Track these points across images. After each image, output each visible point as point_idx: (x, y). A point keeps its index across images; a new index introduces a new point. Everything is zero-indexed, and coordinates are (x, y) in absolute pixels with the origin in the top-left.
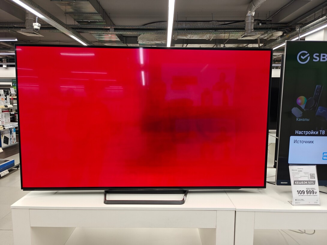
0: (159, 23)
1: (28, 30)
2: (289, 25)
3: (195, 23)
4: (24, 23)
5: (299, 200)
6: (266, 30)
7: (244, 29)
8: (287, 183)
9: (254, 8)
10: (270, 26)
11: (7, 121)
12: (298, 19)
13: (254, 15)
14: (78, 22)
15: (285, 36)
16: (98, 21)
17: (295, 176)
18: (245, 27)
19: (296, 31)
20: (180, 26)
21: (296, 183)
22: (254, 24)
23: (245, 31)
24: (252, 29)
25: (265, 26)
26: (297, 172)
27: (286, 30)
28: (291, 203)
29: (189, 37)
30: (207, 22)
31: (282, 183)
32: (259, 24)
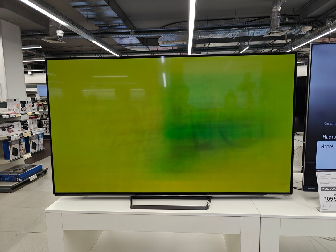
0: (180, 24)
1: (52, 38)
2: (318, 19)
3: (217, 21)
4: (48, 30)
5: (327, 206)
6: (293, 25)
7: (269, 25)
8: (314, 189)
9: (281, 3)
10: (298, 21)
11: (35, 127)
12: (328, 12)
13: (280, 10)
14: (99, 27)
15: (315, 30)
16: (119, 25)
17: (322, 182)
18: (271, 23)
19: (326, 25)
20: (201, 26)
21: (323, 189)
22: (280, 20)
23: (271, 27)
24: (278, 25)
25: (292, 21)
26: (324, 177)
27: (316, 24)
28: (318, 209)
29: (211, 36)
30: (230, 20)
31: (309, 189)
32: (286, 19)
